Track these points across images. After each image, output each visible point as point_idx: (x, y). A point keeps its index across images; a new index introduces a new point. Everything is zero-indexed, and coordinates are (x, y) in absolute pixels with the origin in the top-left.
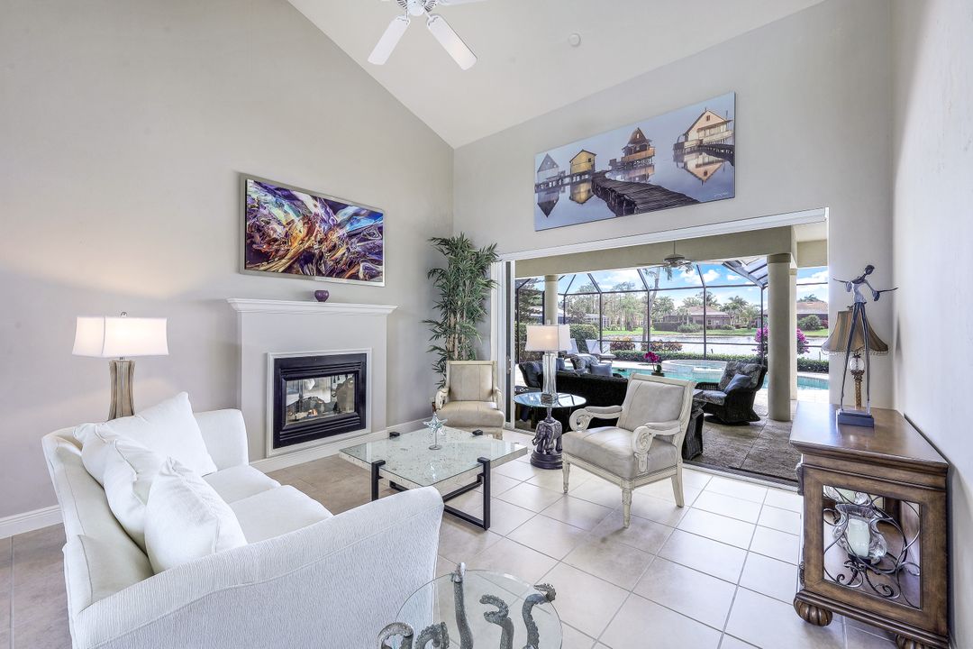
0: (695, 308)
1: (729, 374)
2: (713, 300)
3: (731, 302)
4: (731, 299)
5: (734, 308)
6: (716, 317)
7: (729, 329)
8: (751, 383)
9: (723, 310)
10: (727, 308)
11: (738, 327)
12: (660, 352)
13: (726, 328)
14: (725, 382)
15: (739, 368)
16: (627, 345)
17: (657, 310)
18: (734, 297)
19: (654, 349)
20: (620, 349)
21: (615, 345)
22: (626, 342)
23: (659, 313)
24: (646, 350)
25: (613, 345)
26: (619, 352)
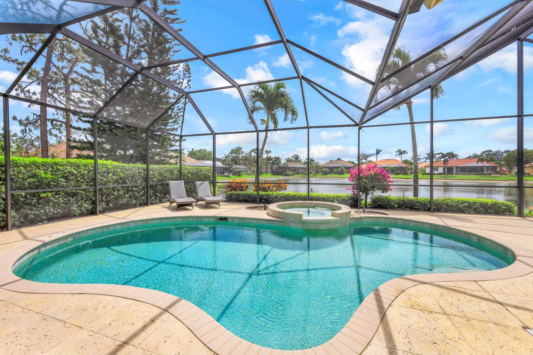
0: (291, 163)
6: (301, 168)
11: (311, 173)
12: (269, 193)
16: (240, 186)
17: (274, 164)
19: (264, 190)
20: (235, 189)
21: (231, 187)
22: (240, 183)
23: (274, 166)
24: (257, 191)
25: (229, 187)
26: (232, 194)
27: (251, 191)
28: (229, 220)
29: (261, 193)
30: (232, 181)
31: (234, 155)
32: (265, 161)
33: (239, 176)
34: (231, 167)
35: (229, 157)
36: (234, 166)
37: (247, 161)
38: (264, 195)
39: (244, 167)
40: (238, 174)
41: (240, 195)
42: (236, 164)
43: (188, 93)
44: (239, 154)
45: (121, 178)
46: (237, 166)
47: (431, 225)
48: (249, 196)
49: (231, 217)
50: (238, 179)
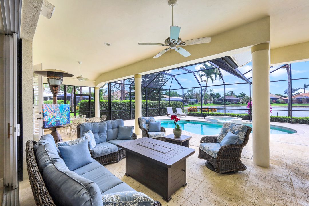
0: (228, 97)
1: (225, 132)
2: (234, 94)
3: (240, 94)
4: (240, 93)
5: (241, 96)
6: (235, 100)
7: (240, 104)
8: (239, 140)
9: (238, 97)
10: (239, 97)
11: (243, 103)
12: (207, 113)
13: (238, 103)
14: (222, 137)
15: (231, 127)
16: (194, 110)
17: (215, 98)
18: (241, 93)
19: (205, 111)
20: (192, 111)
21: (190, 110)
22: (194, 108)
23: (216, 99)
24: (201, 112)
25: (189, 110)
26: (190, 113)
27: (199, 112)
28: (190, 121)
29: (203, 113)
30: (190, 107)
31: (190, 93)
32: (209, 96)
33: (193, 105)
34: (188, 100)
35: (187, 94)
36: (190, 99)
37: (197, 96)
38: (204, 114)
39: (196, 100)
40: (193, 104)
41: (194, 113)
42: (191, 98)
43: (174, 75)
44: (193, 92)
45: (152, 106)
46: (192, 99)
47: (279, 127)
48: (198, 114)
49: (191, 120)
50: (193, 107)
